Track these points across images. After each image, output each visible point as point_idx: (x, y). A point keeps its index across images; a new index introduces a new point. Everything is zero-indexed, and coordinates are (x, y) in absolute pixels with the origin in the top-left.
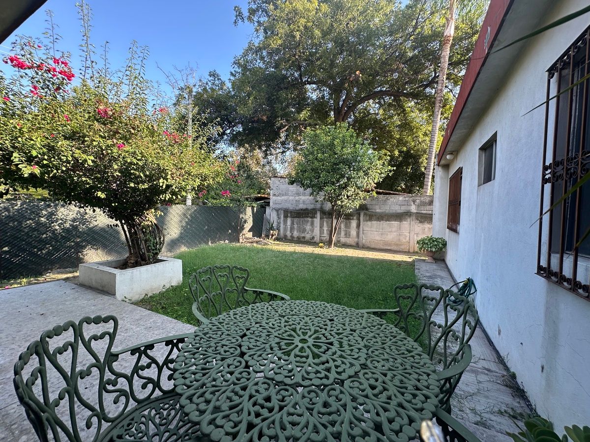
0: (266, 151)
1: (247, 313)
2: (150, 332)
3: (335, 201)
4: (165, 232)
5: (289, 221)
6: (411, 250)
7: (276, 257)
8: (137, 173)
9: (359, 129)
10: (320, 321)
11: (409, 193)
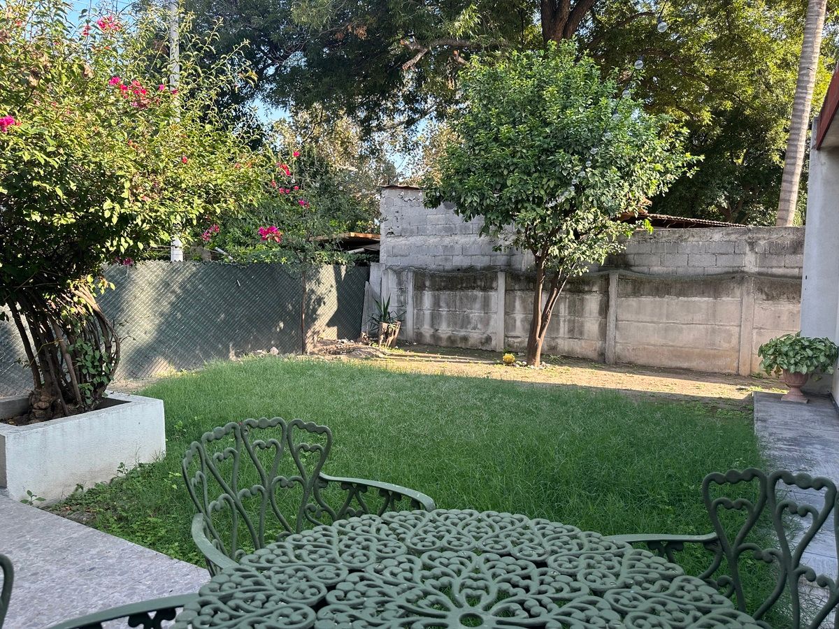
0: (368, 119)
1: (329, 542)
2: (91, 580)
3: (545, 248)
4: (122, 332)
5: (428, 298)
6: (744, 371)
7: (398, 390)
8: (48, 187)
9: (606, 55)
10: (511, 567)
11: (738, 221)
